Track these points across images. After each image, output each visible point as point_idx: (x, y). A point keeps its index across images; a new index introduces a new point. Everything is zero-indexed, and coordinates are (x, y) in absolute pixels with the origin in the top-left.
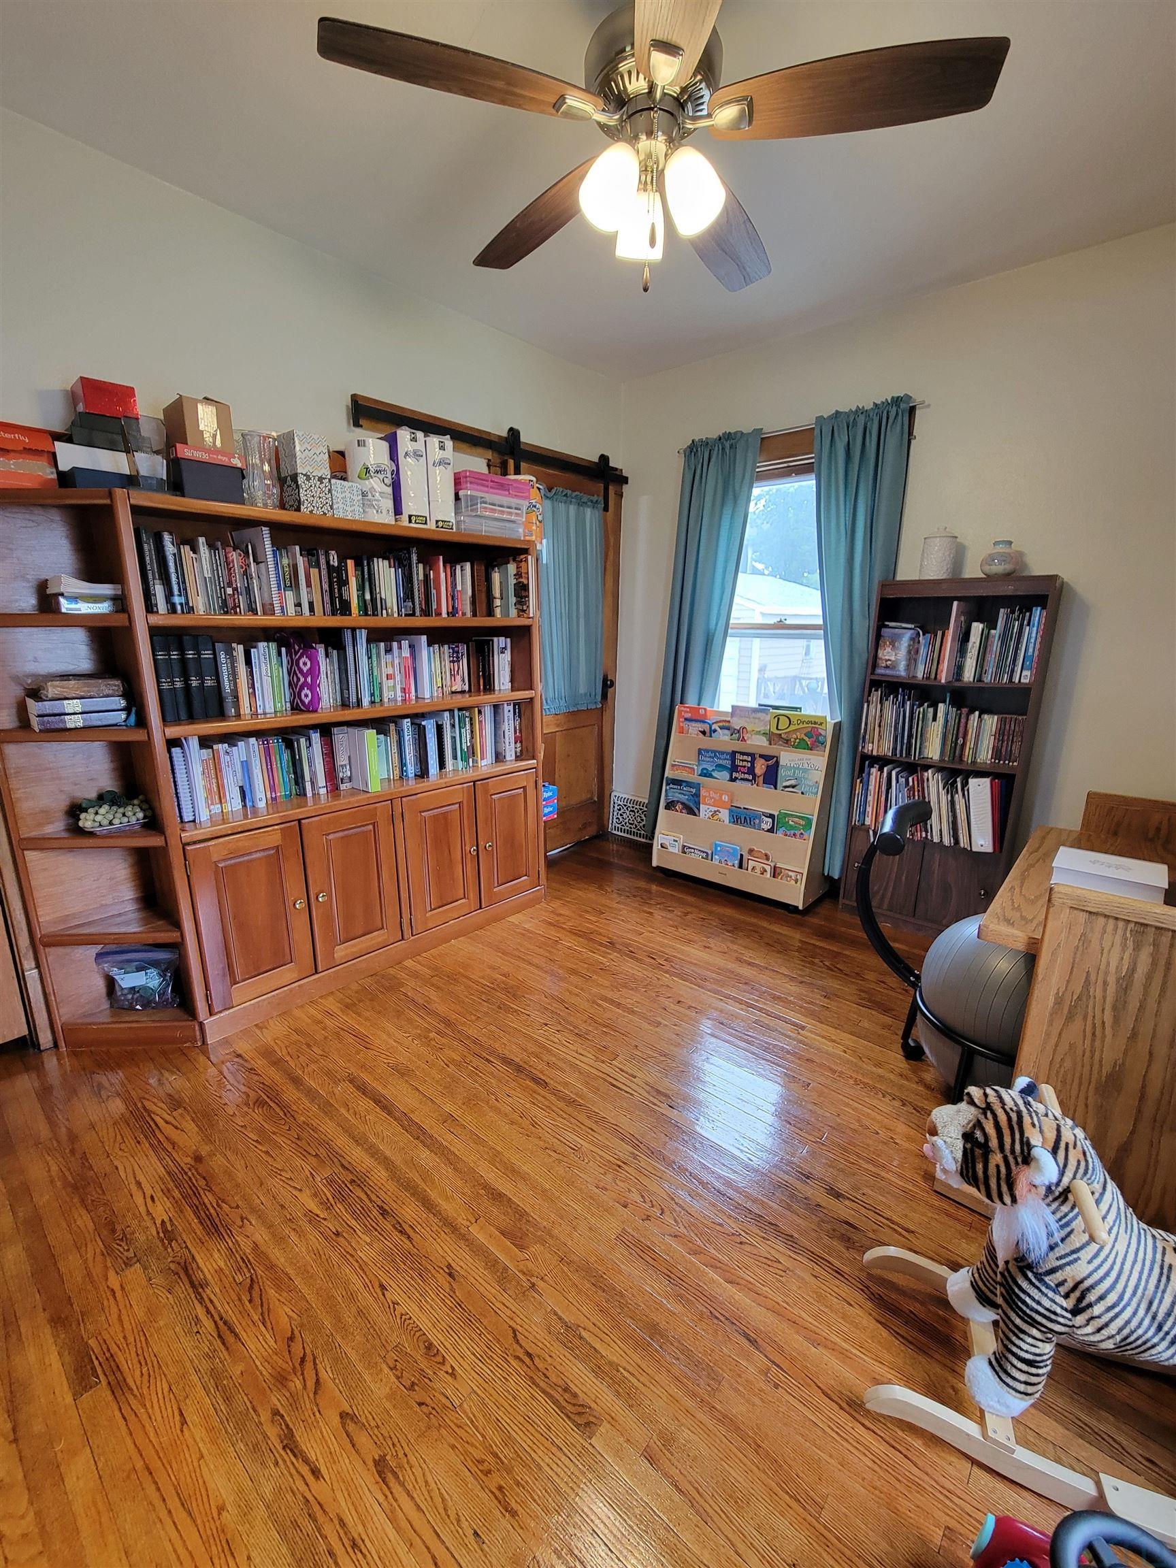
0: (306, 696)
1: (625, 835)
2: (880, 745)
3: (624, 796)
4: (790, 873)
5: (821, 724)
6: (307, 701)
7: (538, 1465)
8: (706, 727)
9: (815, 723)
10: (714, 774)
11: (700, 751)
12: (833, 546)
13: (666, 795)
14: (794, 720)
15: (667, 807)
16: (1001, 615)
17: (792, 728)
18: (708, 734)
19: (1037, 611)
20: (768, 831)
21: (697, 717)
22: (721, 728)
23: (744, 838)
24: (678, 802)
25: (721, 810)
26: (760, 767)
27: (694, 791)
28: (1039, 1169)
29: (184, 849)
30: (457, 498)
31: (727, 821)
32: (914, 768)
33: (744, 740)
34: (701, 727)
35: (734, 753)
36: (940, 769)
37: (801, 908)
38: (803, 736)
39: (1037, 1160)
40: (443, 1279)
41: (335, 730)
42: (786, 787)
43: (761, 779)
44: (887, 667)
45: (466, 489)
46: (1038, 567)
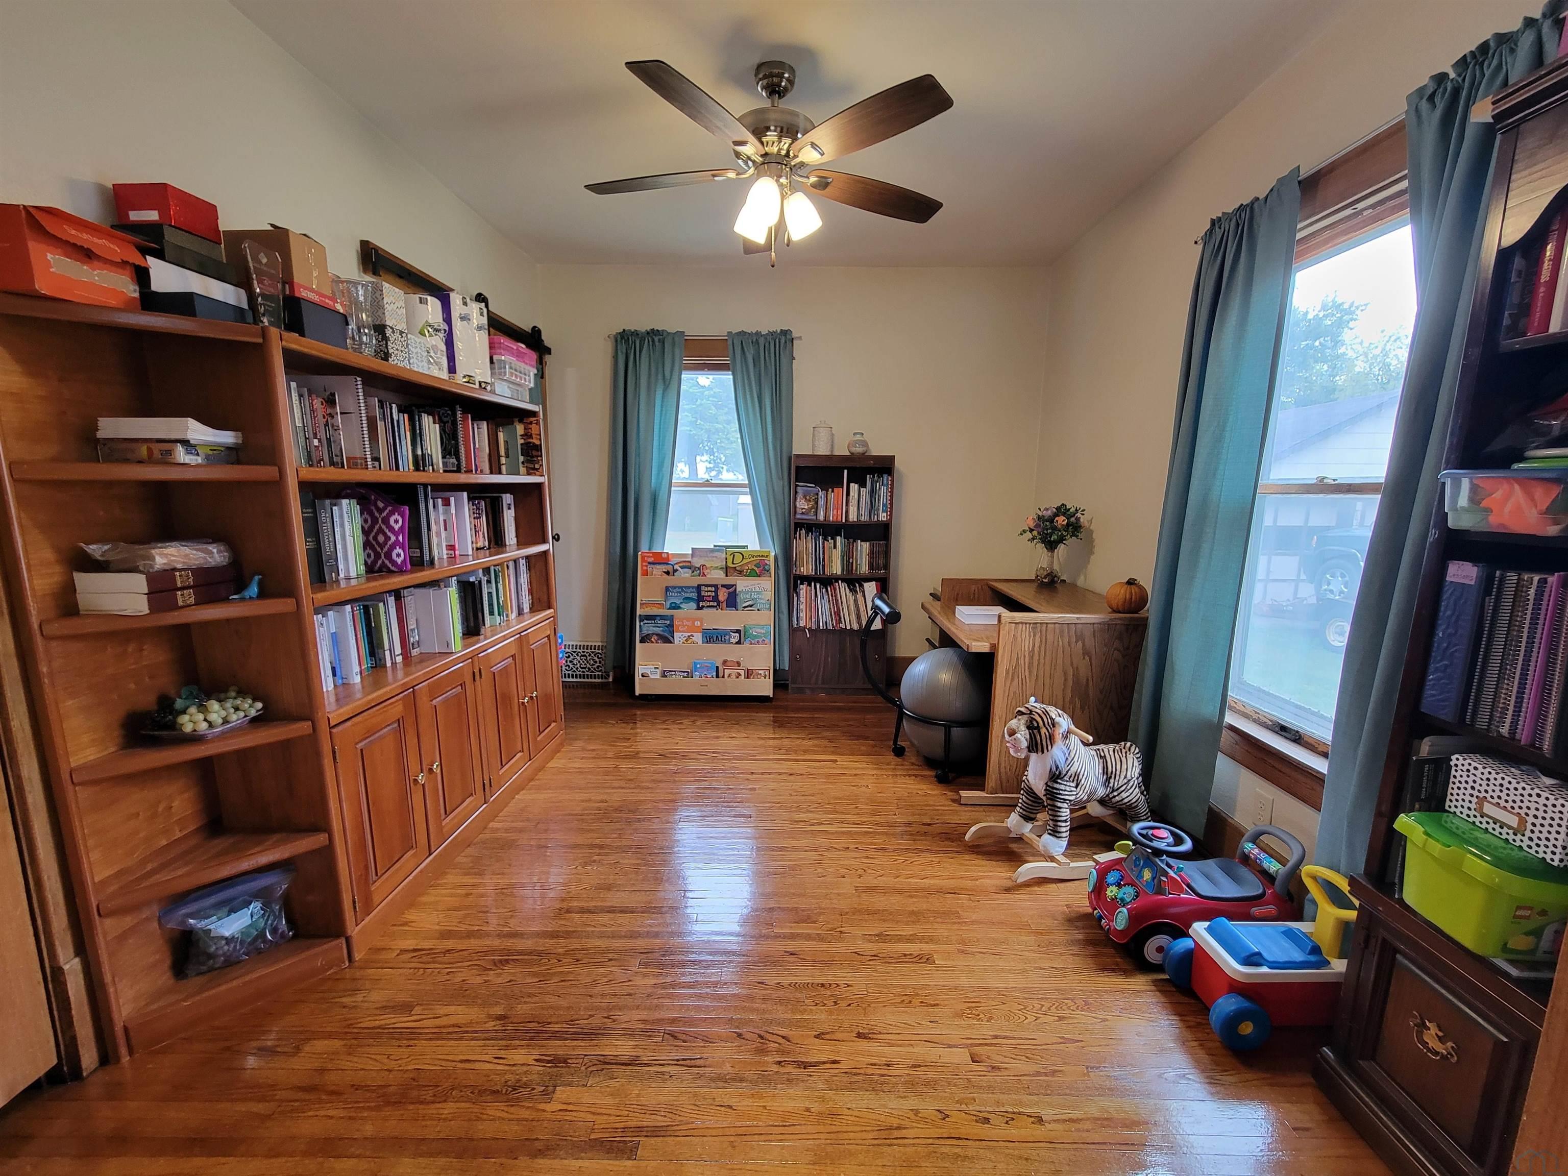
0: (398, 555)
1: (578, 680)
2: (807, 569)
3: (571, 643)
4: (760, 672)
5: (767, 556)
6: (399, 561)
7: (926, 985)
8: (670, 568)
9: (763, 556)
10: (681, 606)
11: (667, 589)
12: (753, 427)
13: (641, 631)
14: (746, 555)
15: (642, 641)
16: (868, 479)
17: (745, 561)
18: (671, 573)
19: (885, 476)
20: (737, 643)
21: (661, 559)
22: (682, 567)
23: (717, 653)
24: (653, 634)
25: (694, 634)
26: (723, 595)
27: (668, 622)
28: (1060, 726)
29: (330, 732)
30: (492, 362)
31: (700, 642)
32: (827, 582)
33: (704, 575)
34: (664, 568)
35: (699, 586)
36: (843, 580)
37: (771, 696)
38: (753, 567)
39: (1058, 723)
40: (792, 959)
41: (406, 592)
42: (745, 607)
43: (724, 605)
44: (803, 513)
45: (501, 354)
46: (877, 449)
